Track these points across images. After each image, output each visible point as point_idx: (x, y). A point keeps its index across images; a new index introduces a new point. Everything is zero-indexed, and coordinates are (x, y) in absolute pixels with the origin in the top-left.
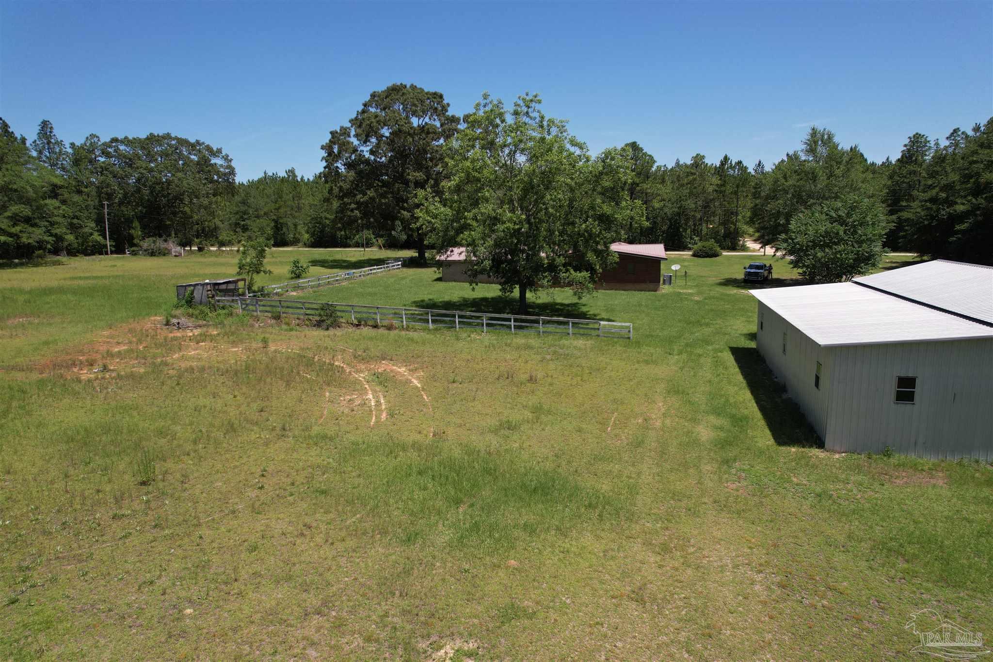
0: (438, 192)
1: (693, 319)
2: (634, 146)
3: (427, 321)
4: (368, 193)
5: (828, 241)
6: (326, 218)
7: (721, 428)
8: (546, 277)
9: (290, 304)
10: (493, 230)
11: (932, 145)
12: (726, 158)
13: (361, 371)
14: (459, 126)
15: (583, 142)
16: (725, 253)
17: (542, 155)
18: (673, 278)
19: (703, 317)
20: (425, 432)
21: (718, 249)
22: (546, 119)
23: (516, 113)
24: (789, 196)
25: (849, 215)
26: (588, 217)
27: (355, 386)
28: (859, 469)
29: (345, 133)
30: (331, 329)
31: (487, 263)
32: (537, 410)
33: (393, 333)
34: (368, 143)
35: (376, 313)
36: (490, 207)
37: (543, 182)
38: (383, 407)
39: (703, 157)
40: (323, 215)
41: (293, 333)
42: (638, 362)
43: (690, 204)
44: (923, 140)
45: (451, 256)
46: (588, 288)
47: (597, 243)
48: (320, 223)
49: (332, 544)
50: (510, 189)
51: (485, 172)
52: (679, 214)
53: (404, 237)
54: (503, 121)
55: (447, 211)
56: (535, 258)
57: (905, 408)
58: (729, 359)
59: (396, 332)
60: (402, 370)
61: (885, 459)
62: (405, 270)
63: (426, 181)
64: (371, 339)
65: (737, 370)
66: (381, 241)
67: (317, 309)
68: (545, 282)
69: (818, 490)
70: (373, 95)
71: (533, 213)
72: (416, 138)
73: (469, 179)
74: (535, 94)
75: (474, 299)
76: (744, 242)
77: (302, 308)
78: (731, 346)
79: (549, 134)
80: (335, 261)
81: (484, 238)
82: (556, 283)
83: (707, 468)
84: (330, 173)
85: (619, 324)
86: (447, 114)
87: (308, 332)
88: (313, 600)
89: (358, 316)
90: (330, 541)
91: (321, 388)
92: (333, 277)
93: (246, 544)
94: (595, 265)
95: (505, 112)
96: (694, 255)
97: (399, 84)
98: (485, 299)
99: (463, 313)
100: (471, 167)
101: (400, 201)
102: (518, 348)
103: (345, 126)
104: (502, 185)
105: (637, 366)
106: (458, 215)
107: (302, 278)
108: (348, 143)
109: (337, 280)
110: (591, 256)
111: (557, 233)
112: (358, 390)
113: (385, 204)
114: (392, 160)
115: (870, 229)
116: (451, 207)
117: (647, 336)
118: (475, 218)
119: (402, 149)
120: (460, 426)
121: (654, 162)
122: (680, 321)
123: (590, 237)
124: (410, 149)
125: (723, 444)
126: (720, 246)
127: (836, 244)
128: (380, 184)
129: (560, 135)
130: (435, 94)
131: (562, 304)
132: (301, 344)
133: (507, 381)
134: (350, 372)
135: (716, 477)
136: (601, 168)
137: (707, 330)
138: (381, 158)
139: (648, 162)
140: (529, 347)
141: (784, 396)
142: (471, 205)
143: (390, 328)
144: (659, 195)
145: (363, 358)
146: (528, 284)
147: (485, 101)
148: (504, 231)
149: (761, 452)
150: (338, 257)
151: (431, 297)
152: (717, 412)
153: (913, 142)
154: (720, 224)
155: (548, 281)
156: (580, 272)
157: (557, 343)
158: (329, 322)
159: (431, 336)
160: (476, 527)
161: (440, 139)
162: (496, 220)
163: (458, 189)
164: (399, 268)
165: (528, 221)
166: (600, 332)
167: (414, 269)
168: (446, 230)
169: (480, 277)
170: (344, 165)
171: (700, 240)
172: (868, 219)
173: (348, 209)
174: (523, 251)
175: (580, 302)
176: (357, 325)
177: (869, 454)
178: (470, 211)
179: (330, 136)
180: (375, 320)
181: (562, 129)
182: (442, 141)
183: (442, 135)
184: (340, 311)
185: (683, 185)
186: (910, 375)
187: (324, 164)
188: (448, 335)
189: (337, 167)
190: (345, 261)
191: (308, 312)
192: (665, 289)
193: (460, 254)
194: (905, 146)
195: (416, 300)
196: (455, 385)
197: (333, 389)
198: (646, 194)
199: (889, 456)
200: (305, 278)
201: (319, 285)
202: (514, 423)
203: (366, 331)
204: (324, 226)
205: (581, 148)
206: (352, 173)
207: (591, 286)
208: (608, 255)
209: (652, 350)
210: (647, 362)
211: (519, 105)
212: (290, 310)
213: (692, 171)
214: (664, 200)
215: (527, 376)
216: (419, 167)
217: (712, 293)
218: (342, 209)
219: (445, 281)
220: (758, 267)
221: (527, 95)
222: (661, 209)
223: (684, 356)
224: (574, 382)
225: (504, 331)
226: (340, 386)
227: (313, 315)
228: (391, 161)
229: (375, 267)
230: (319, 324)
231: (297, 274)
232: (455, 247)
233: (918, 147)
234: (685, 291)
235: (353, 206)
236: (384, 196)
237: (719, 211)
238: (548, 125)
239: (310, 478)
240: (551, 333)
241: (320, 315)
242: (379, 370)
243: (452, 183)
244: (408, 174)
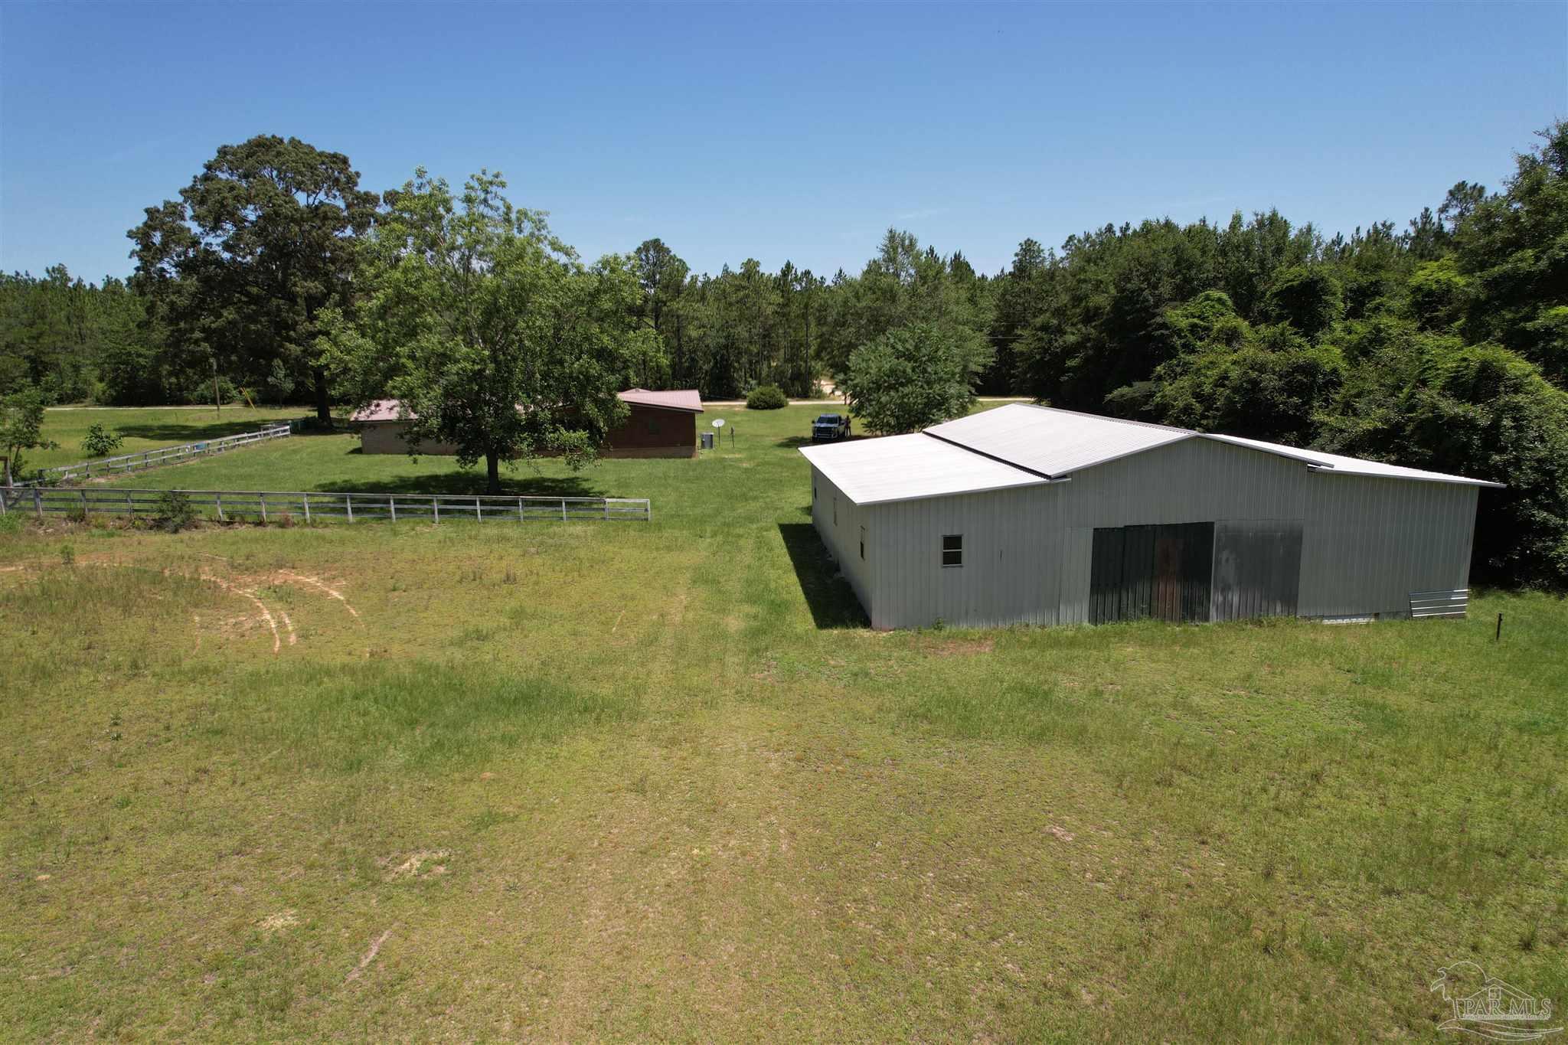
0: (350, 315)
1: (737, 491)
2: (656, 245)
3: (345, 511)
4: (225, 314)
5: (894, 381)
6: (139, 355)
7: (755, 617)
8: (525, 439)
9: (104, 496)
10: (442, 373)
11: (1046, 256)
12: (788, 266)
13: (247, 586)
14: (378, 210)
15: (569, 246)
16: (792, 403)
17: (510, 263)
18: (715, 439)
19: (751, 489)
20: (358, 653)
21: (783, 397)
22: (515, 209)
23: (468, 200)
24: (863, 322)
25: (917, 348)
26: (582, 352)
27: (240, 605)
28: (903, 644)
29: (174, 213)
30: (182, 530)
31: (435, 423)
32: (518, 615)
33: (290, 532)
34: (219, 232)
35: (259, 503)
36: (435, 339)
37: (513, 302)
38: (290, 628)
39: (757, 264)
40: (132, 349)
41: (116, 539)
42: (657, 549)
43: (741, 331)
44: (1036, 248)
45: (376, 412)
46: (588, 455)
47: (598, 390)
48: (126, 363)
49: (243, 784)
50: (465, 312)
51: (425, 285)
52: (726, 347)
53: (289, 386)
54: (449, 210)
55: (368, 344)
56: (508, 413)
57: (953, 570)
58: (777, 538)
59: (296, 529)
60: (313, 580)
61: (936, 632)
62: (297, 438)
63: (326, 296)
64: (256, 540)
65: (785, 550)
66: (248, 393)
67: (154, 502)
68: (524, 446)
69: (856, 669)
70: (223, 152)
71: (502, 347)
72: (306, 227)
73: (400, 298)
74: (495, 172)
75: (418, 478)
76: (820, 385)
77: (126, 501)
78: (781, 522)
79: (520, 231)
80: (165, 427)
81: (428, 384)
82: (541, 448)
83: (731, 659)
84: (149, 277)
85: (632, 501)
86: (356, 189)
87: (142, 538)
88: (227, 843)
89: (229, 508)
90: (239, 782)
91: (184, 611)
92: (171, 453)
93: (110, 801)
94: (598, 421)
95: (451, 198)
96: (750, 406)
97: (269, 136)
98: (435, 478)
99: (402, 496)
100: (403, 279)
101: (283, 327)
102: (488, 540)
103: (173, 200)
104: (452, 306)
105: (655, 554)
106: (386, 350)
107: (109, 456)
108: (182, 229)
109: (179, 458)
110: (590, 408)
111: (538, 375)
112: (246, 610)
113: (256, 332)
114: (265, 261)
115: (941, 365)
116: (373, 338)
117: (672, 516)
118: (412, 357)
119: (281, 243)
120: (409, 641)
121: (687, 270)
122: (719, 495)
123: (586, 382)
124: (295, 243)
125: (755, 633)
126: (785, 392)
127: (902, 385)
128: (244, 299)
129: (537, 233)
130: (335, 156)
131: (553, 481)
132: (135, 555)
133: (474, 584)
134: (229, 588)
135: (742, 669)
136: (597, 284)
137: (753, 505)
138: (244, 257)
139: (678, 270)
140: (503, 539)
141: (837, 576)
142: (405, 335)
143: (283, 524)
144: (697, 319)
145: (247, 567)
146: (500, 451)
147: (419, 181)
148: (458, 374)
149: (799, 638)
150: (171, 421)
151: (347, 477)
152: (751, 600)
153: (1024, 250)
154: (786, 361)
155: (528, 445)
156: (575, 431)
157: (546, 531)
158: (178, 520)
159: (352, 533)
160: (439, 745)
161: (345, 228)
162: (445, 358)
163: (383, 312)
164: (286, 436)
165: (494, 358)
166: (606, 514)
167: (313, 437)
168: (367, 372)
169: (426, 444)
170: (176, 266)
171: (759, 384)
172: (940, 353)
173: (189, 339)
174: (488, 403)
175: (578, 474)
176: (228, 523)
177: (919, 629)
178: (403, 345)
179: (145, 217)
180: (259, 514)
181: (539, 224)
182: (349, 232)
183: (350, 221)
184: (198, 502)
185: (731, 304)
186: (956, 533)
187: (136, 262)
188: (381, 530)
189: (163, 270)
190: (185, 428)
191: (137, 506)
192: (703, 454)
193: (391, 409)
194: (1016, 255)
195: (323, 482)
196: (396, 593)
197: (205, 611)
198: (678, 317)
199: (940, 629)
200: (115, 455)
201: (147, 466)
202: (484, 632)
203: (244, 531)
204: (135, 369)
205: (567, 254)
206: (192, 283)
207: (591, 450)
208: (615, 406)
209: (677, 533)
210: (669, 549)
211: (472, 188)
212: (102, 506)
213: (743, 283)
214: (704, 327)
215: (503, 576)
216: (312, 272)
217: (768, 458)
218: (177, 340)
219: (369, 453)
220: (831, 420)
221: (484, 173)
222: (700, 339)
223: (720, 538)
224: (569, 579)
225: (466, 519)
226: (216, 606)
227: (147, 511)
228: (262, 260)
229: (246, 435)
230: (159, 525)
231: (99, 449)
232: (381, 399)
233: (1031, 257)
234: (731, 456)
235: (197, 335)
236: (252, 318)
237: (783, 343)
238: (518, 219)
239: (193, 720)
240: (536, 518)
241: (161, 511)
242: (276, 583)
243: (374, 303)
244: (295, 285)
